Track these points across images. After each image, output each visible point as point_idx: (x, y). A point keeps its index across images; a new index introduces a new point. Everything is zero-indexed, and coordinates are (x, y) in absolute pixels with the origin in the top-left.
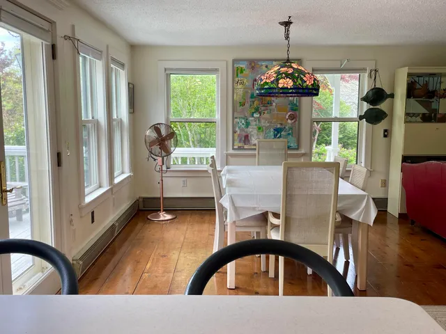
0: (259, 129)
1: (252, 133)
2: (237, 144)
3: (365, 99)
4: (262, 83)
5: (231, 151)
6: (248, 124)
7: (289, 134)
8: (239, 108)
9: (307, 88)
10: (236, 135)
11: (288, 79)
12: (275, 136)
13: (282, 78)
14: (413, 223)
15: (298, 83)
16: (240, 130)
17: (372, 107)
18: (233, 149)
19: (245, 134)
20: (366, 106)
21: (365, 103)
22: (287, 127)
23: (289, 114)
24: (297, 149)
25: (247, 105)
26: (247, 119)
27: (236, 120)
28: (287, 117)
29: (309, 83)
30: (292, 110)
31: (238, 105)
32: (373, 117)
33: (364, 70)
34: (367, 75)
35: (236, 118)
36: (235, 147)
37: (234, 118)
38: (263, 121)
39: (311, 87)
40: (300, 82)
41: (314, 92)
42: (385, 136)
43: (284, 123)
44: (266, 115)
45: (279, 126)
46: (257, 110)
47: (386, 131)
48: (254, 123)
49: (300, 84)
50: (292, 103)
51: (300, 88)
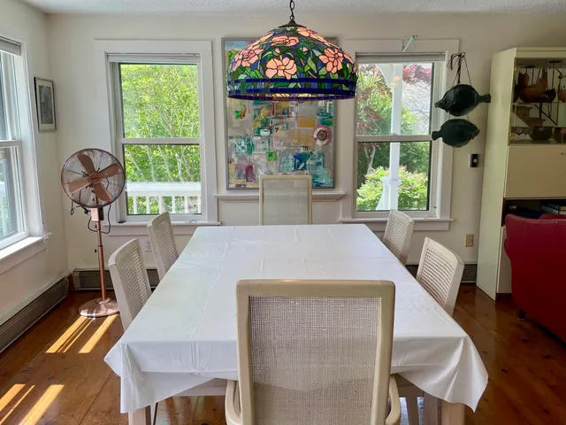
0: (270, 155)
1: (259, 163)
2: (234, 182)
3: (442, 104)
4: (234, 69)
5: (224, 192)
6: (251, 148)
7: (319, 164)
8: (236, 122)
9: (328, 79)
10: (232, 167)
11: (286, 60)
12: (296, 167)
13: (273, 57)
14: (522, 315)
15: (307, 68)
16: (240, 158)
17: (453, 117)
18: (228, 189)
19: (246, 164)
20: (443, 116)
21: (442, 111)
22: (315, 153)
23: (318, 130)
24: (333, 187)
25: (248, 116)
26: (249, 140)
27: (231, 140)
28: (315, 136)
29: (332, 68)
30: (324, 123)
31: (234, 116)
32: (456, 134)
33: (440, 55)
34: (444, 64)
35: (231, 138)
36: (231, 186)
37: (228, 138)
38: (275, 142)
39: (336, 76)
40: (313, 66)
41: (345, 88)
42: (474, 165)
43: (310, 144)
44: (281, 133)
45: (302, 151)
46: (265, 124)
47: (474, 156)
48: (261, 146)
49: (311, 70)
50: (321, 112)
51: (312, 80)
